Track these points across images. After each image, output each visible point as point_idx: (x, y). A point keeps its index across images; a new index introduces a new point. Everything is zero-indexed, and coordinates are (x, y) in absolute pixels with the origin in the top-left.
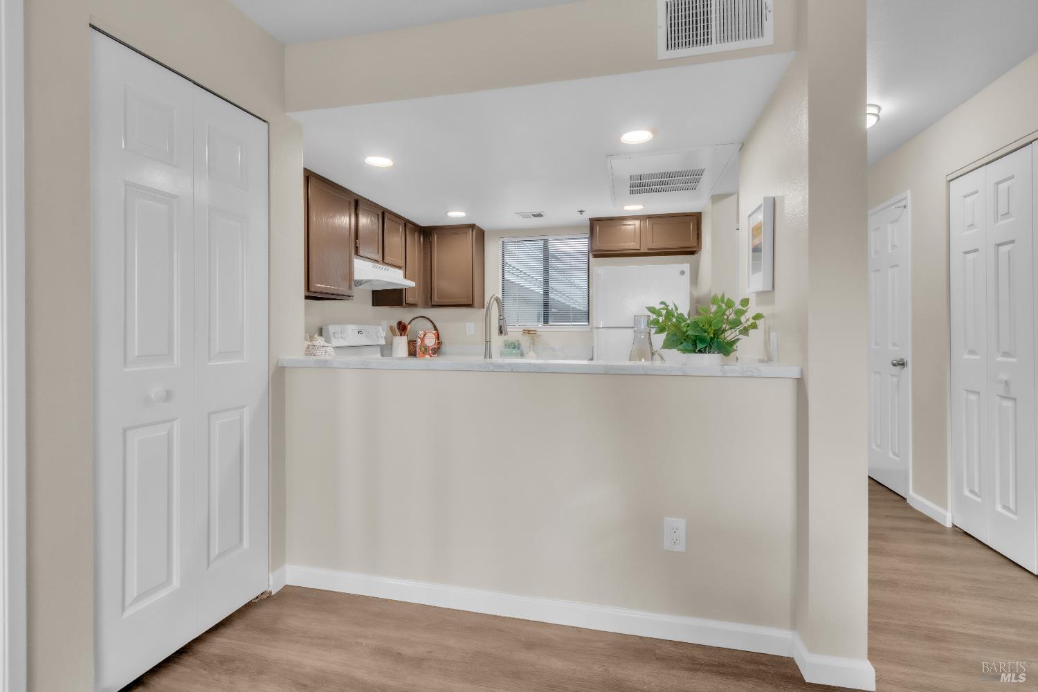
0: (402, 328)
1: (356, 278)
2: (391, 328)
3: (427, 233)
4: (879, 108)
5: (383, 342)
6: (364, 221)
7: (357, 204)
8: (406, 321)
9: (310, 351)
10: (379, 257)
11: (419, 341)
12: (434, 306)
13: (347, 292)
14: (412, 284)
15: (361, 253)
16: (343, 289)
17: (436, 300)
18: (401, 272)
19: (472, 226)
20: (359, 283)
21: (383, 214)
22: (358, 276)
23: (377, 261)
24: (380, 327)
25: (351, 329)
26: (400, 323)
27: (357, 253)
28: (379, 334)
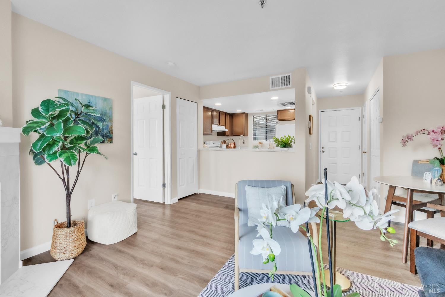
0: (225, 142)
1: (213, 130)
2: (222, 142)
3: (232, 116)
4: (347, 84)
5: (220, 146)
6: (215, 113)
7: (213, 111)
8: (226, 140)
9: (204, 147)
10: (218, 124)
11: (229, 146)
12: (233, 136)
13: (211, 133)
14: (227, 130)
15: (214, 123)
16: (210, 133)
17: (234, 134)
18: (224, 127)
19: (244, 113)
20: (213, 131)
21: (220, 112)
22: (213, 129)
23: (218, 125)
24: (219, 142)
25: (212, 142)
26: (224, 141)
27: (213, 123)
28: (219, 144)
